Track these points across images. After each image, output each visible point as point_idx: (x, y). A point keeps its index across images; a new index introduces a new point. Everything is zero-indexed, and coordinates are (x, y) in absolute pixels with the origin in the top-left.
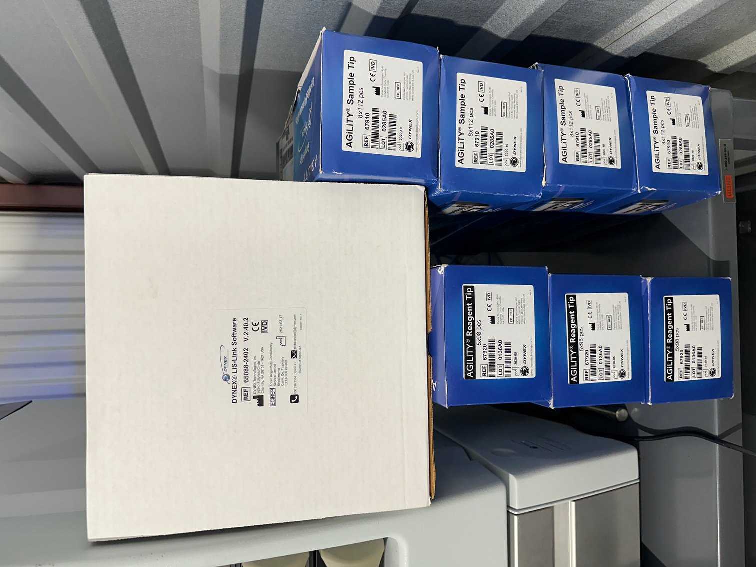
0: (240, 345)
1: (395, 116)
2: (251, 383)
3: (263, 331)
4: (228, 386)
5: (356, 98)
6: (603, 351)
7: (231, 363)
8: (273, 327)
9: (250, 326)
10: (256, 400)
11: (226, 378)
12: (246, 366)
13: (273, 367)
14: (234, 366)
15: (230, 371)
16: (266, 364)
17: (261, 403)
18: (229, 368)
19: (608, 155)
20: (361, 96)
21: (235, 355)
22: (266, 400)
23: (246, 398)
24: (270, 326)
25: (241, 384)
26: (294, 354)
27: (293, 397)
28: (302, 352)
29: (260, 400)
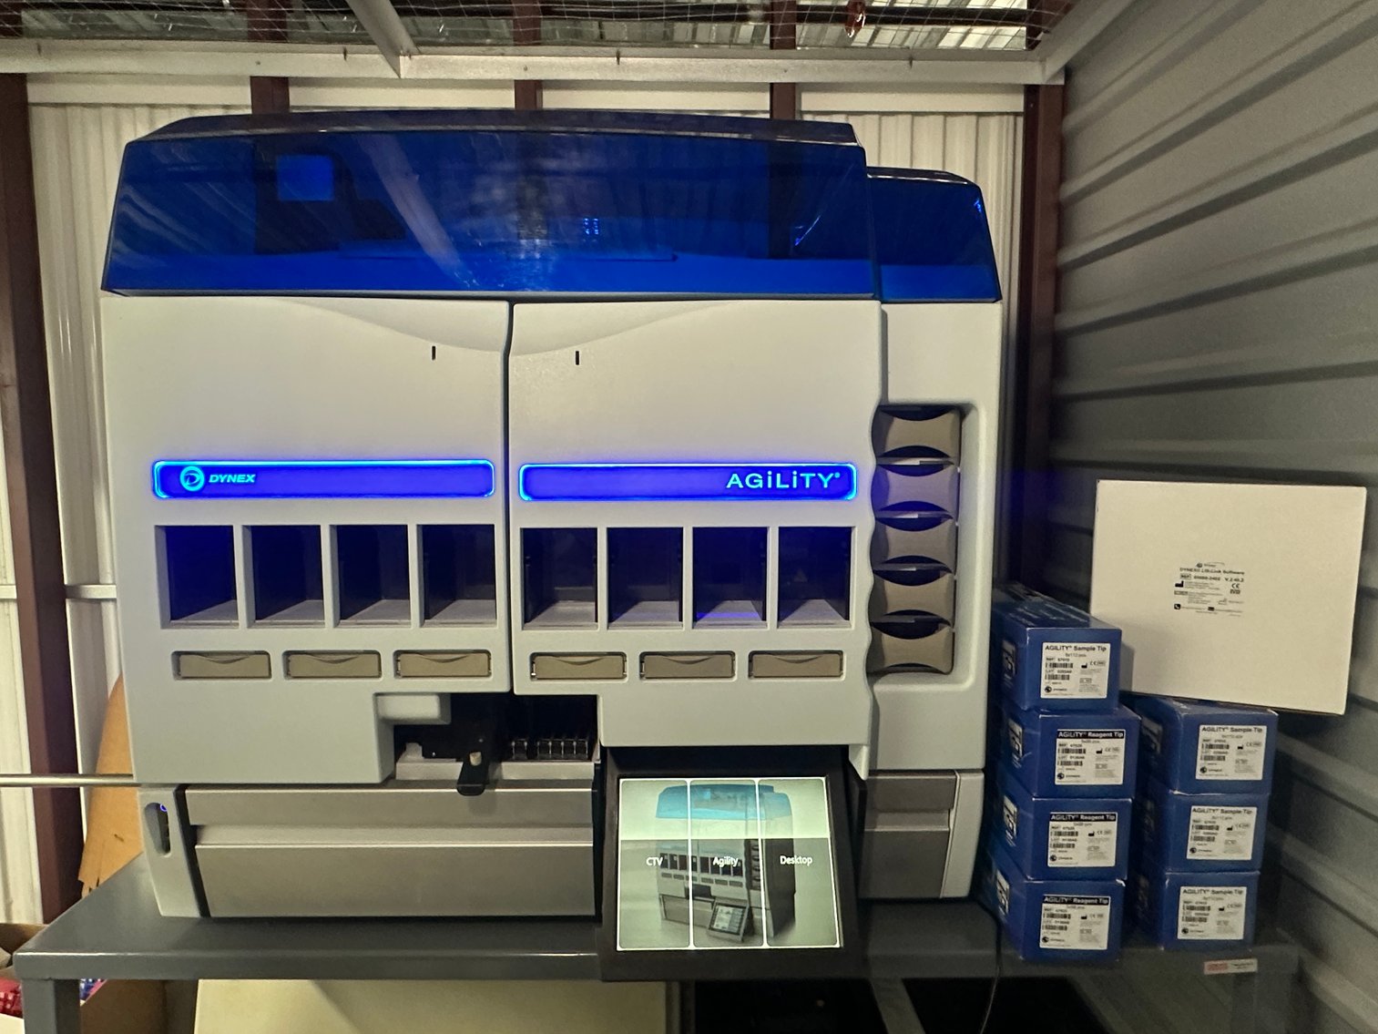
0: (1223, 576)
1: (1068, 679)
2: (1194, 580)
3: (1232, 590)
4: (1194, 566)
5: (1078, 652)
6: (1072, 842)
7: (1210, 569)
8: (1235, 597)
9: (1236, 583)
10: (1180, 582)
11: (1199, 566)
12: (1206, 578)
13: (1202, 594)
14: (1207, 571)
15: (1204, 568)
16: (1206, 590)
17: (1177, 585)
18: (1207, 568)
19: (1198, 848)
20: (1081, 656)
21: (1216, 572)
22: (1179, 589)
23: (1182, 576)
24: (1236, 595)
25: (1193, 574)
26: (1211, 609)
27: (1179, 606)
28: (1211, 615)
29: (1181, 585)
